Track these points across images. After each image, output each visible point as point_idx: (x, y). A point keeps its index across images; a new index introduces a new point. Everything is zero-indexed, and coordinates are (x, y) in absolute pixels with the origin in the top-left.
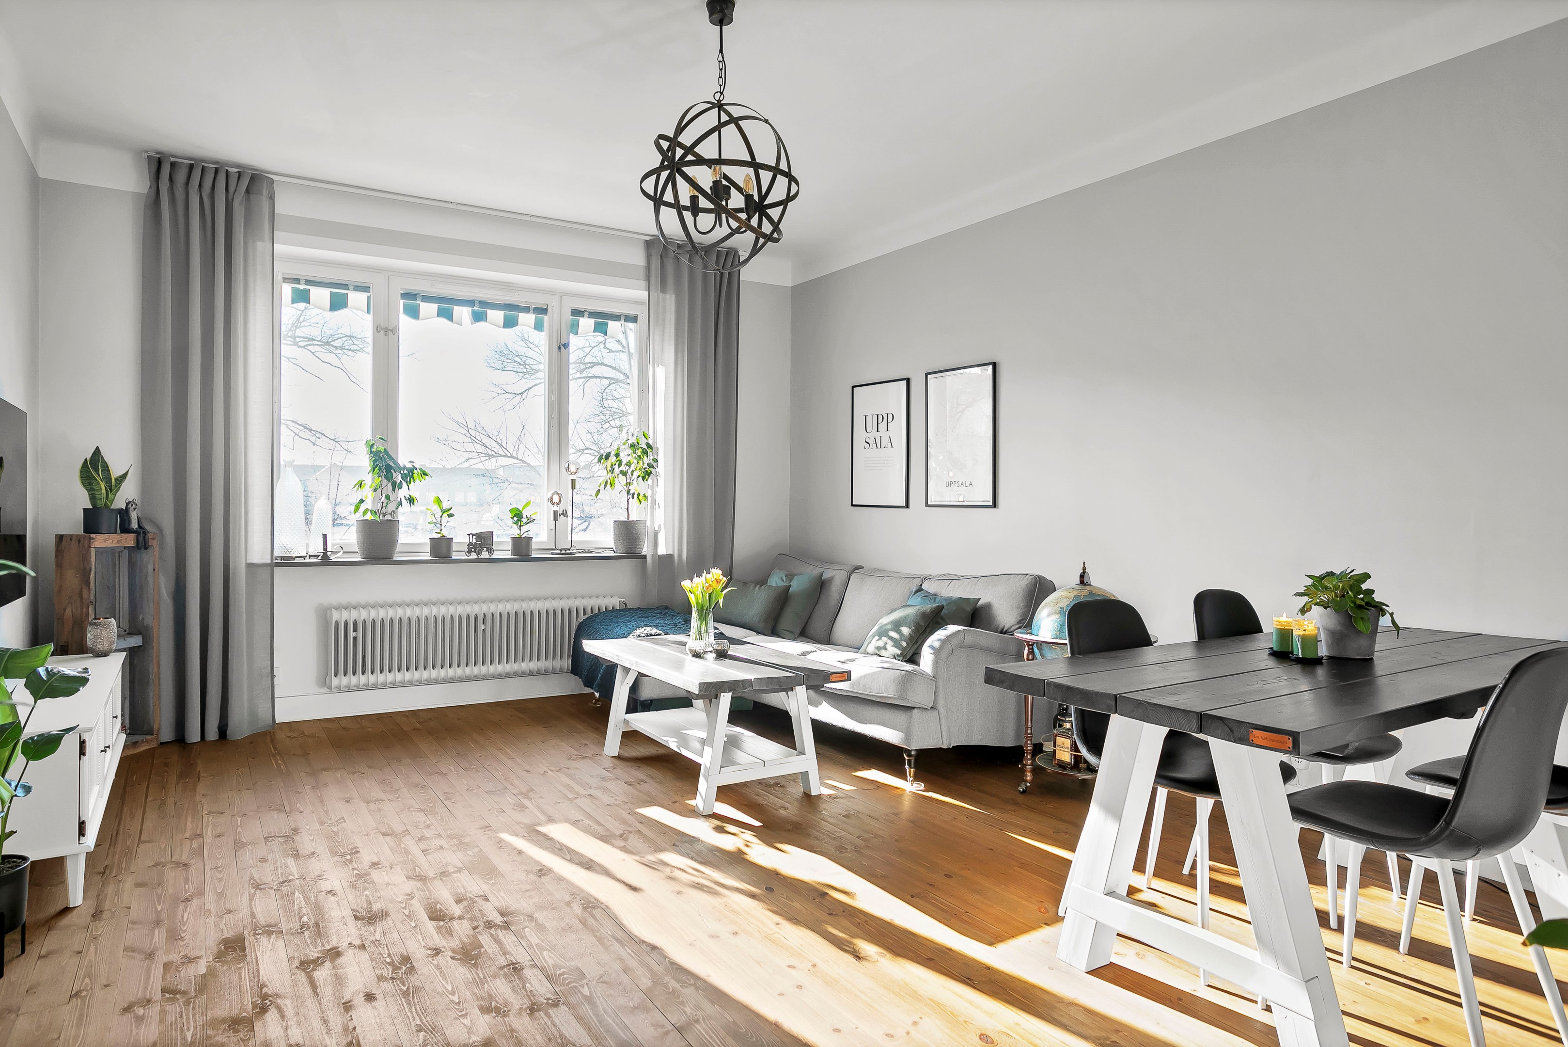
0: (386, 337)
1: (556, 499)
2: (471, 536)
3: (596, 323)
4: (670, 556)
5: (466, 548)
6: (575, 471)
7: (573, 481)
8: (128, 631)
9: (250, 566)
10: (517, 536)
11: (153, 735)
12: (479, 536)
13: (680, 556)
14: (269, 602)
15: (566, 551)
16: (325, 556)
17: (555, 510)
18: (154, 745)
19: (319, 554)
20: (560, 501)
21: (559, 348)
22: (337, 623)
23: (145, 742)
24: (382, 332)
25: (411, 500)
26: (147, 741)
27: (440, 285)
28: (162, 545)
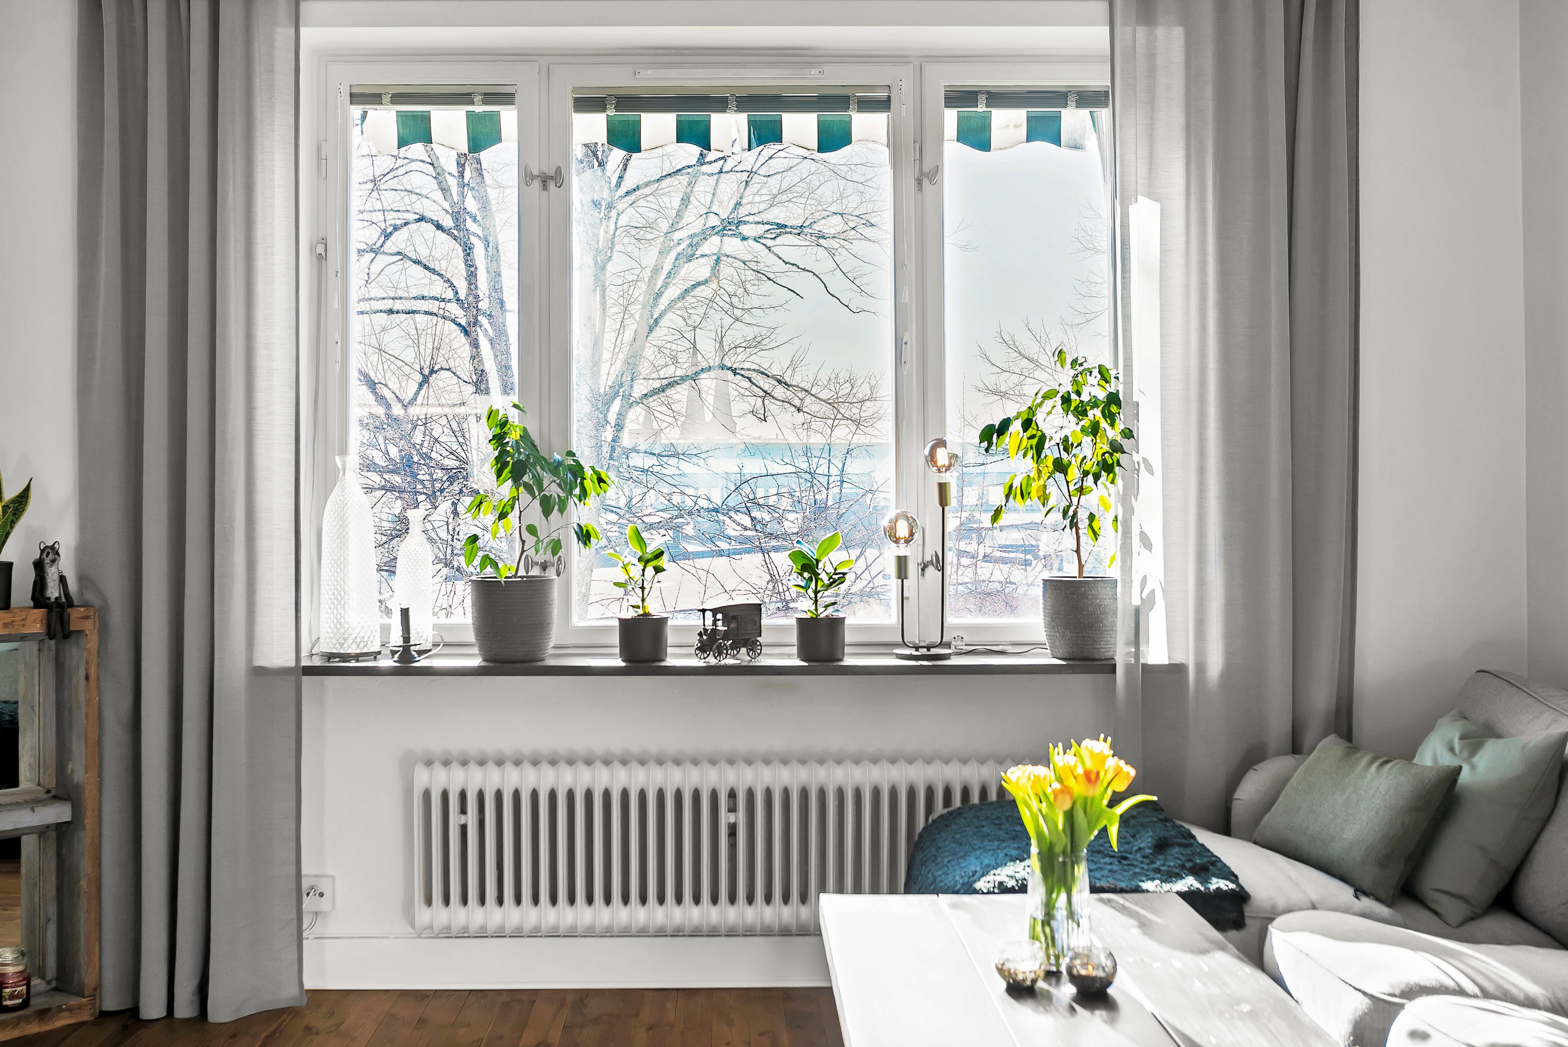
0: (545, 193)
1: (902, 530)
2: (709, 615)
3: (1030, 119)
4: (1176, 670)
5: (695, 641)
6: (947, 465)
7: (943, 488)
8: (53, 793)
9: (259, 673)
10: (809, 616)
11: (83, 997)
12: (728, 613)
13: (1201, 668)
14: (293, 746)
15: (929, 649)
16: (406, 654)
17: (901, 554)
18: (86, 1016)
19: (397, 649)
20: (912, 534)
21: (919, 182)
22: (427, 795)
23: (64, 1010)
24: (536, 184)
25: (585, 536)
26: (70, 1010)
27: (649, 72)
28: (104, 628)
